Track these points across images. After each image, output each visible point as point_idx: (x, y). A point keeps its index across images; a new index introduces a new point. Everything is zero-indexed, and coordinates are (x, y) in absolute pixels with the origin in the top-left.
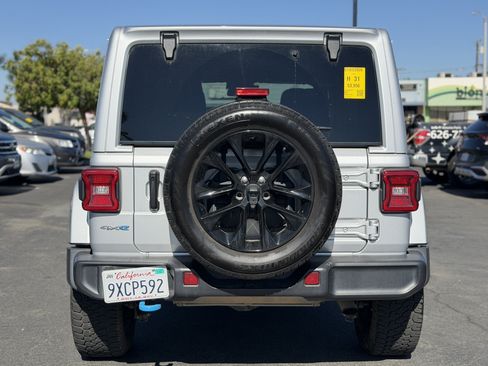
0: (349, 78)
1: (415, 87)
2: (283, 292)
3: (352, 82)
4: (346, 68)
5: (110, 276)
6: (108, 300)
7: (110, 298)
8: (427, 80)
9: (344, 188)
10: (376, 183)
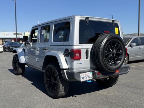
0: (116, 30)
1: (22, 34)
5: (82, 75)
6: (81, 81)
7: (82, 80)
8: (25, 33)
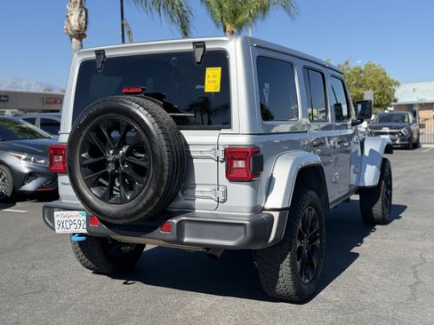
0: (209, 77)
2: (147, 235)
3: (211, 79)
4: (207, 69)
5: (58, 216)
6: (57, 231)
9: (194, 161)
10: (222, 156)
